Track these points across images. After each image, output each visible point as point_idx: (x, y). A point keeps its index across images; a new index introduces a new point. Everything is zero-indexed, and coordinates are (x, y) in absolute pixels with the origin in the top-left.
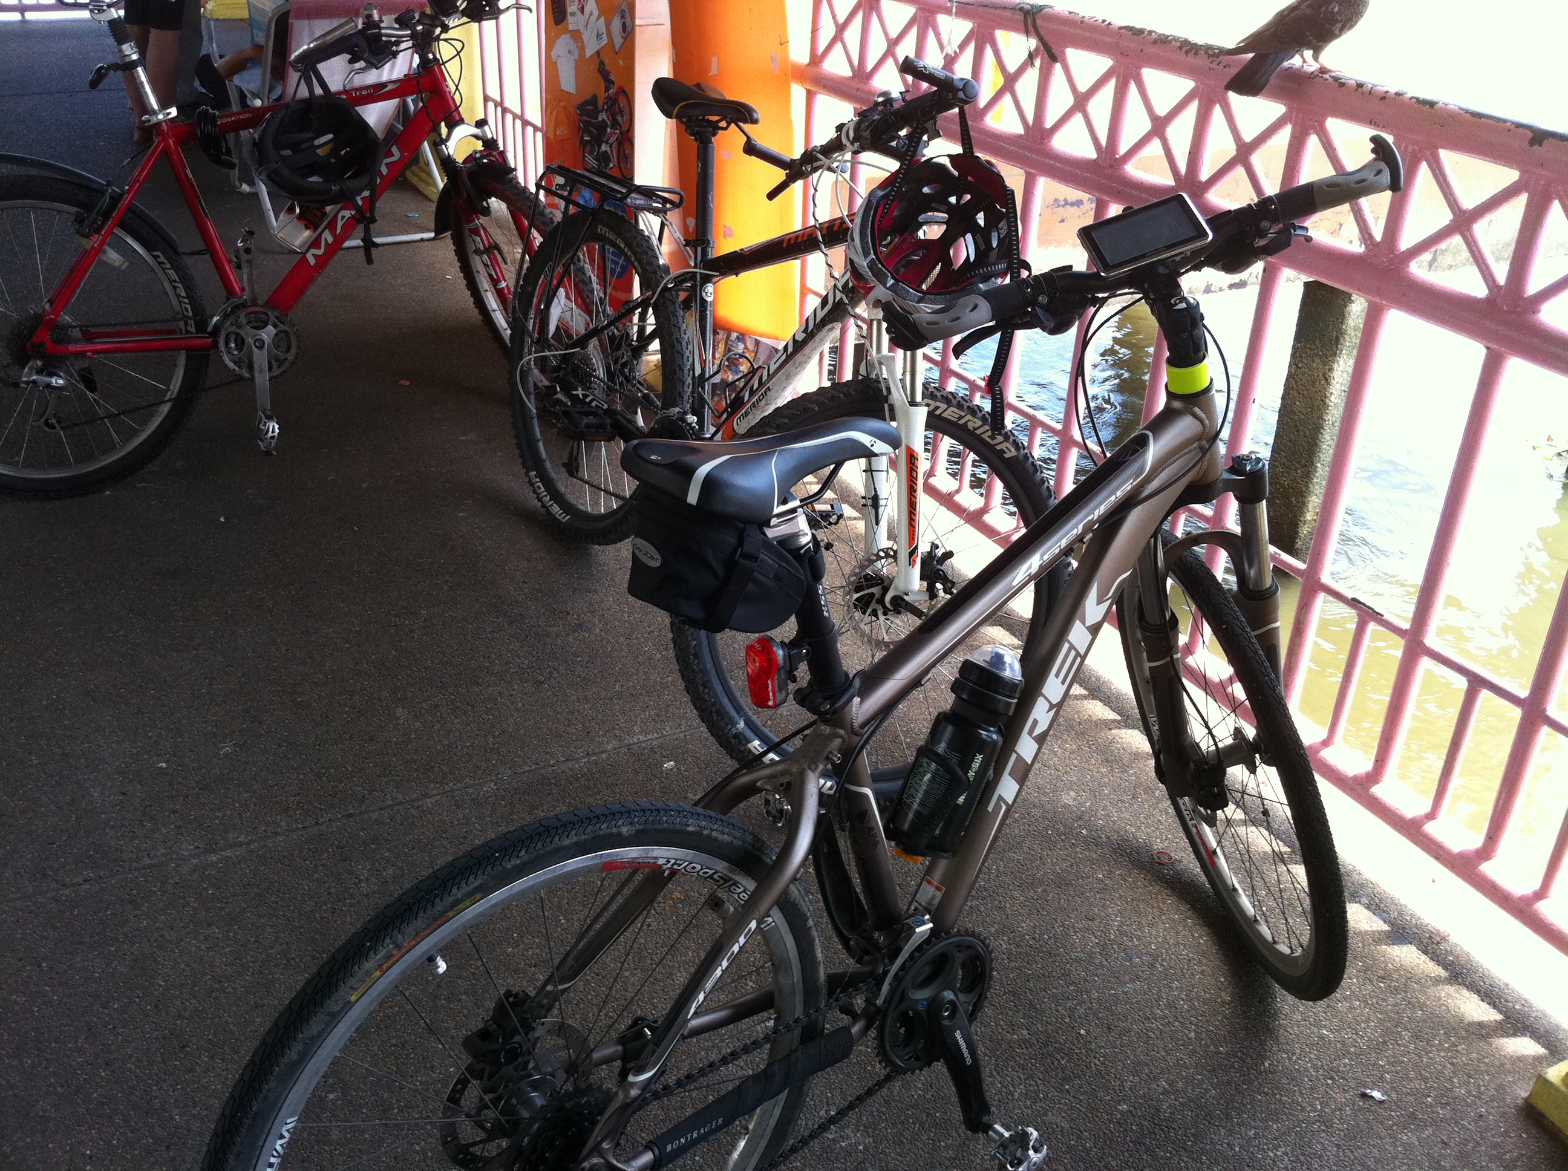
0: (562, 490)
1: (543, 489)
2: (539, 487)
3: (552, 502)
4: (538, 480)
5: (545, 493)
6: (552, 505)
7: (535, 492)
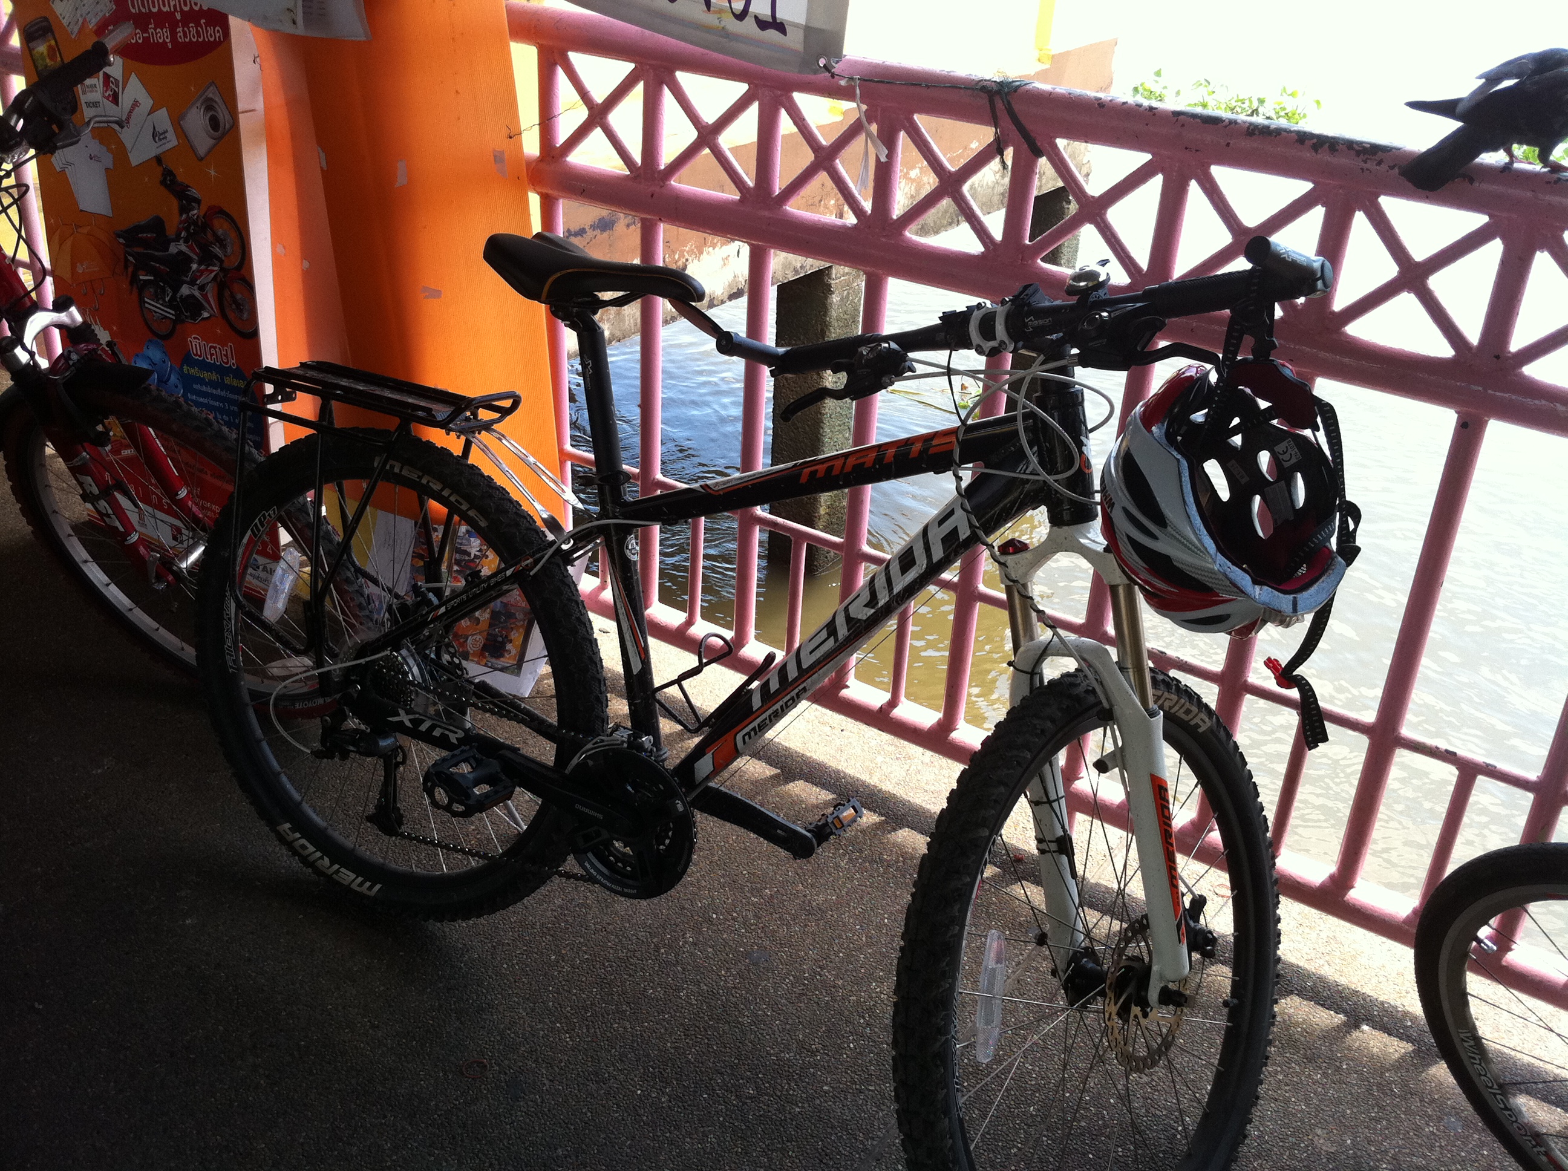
0: (349, 843)
1: (311, 849)
2: (303, 847)
3: (336, 867)
4: (298, 835)
5: (318, 854)
6: (337, 872)
7: (295, 853)
